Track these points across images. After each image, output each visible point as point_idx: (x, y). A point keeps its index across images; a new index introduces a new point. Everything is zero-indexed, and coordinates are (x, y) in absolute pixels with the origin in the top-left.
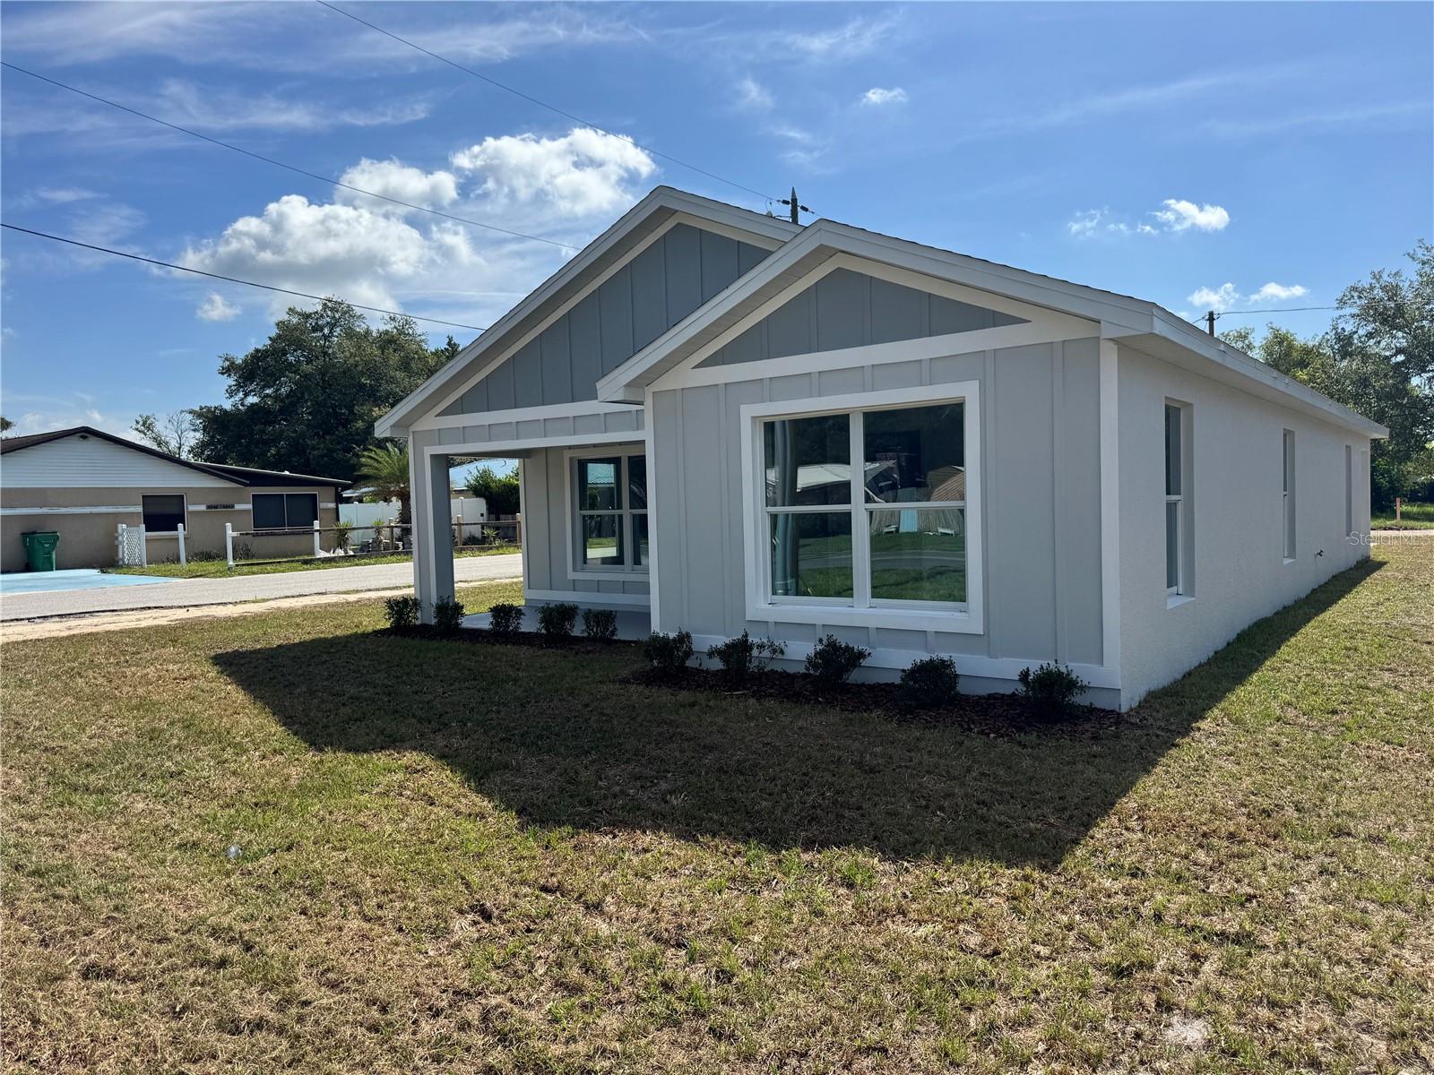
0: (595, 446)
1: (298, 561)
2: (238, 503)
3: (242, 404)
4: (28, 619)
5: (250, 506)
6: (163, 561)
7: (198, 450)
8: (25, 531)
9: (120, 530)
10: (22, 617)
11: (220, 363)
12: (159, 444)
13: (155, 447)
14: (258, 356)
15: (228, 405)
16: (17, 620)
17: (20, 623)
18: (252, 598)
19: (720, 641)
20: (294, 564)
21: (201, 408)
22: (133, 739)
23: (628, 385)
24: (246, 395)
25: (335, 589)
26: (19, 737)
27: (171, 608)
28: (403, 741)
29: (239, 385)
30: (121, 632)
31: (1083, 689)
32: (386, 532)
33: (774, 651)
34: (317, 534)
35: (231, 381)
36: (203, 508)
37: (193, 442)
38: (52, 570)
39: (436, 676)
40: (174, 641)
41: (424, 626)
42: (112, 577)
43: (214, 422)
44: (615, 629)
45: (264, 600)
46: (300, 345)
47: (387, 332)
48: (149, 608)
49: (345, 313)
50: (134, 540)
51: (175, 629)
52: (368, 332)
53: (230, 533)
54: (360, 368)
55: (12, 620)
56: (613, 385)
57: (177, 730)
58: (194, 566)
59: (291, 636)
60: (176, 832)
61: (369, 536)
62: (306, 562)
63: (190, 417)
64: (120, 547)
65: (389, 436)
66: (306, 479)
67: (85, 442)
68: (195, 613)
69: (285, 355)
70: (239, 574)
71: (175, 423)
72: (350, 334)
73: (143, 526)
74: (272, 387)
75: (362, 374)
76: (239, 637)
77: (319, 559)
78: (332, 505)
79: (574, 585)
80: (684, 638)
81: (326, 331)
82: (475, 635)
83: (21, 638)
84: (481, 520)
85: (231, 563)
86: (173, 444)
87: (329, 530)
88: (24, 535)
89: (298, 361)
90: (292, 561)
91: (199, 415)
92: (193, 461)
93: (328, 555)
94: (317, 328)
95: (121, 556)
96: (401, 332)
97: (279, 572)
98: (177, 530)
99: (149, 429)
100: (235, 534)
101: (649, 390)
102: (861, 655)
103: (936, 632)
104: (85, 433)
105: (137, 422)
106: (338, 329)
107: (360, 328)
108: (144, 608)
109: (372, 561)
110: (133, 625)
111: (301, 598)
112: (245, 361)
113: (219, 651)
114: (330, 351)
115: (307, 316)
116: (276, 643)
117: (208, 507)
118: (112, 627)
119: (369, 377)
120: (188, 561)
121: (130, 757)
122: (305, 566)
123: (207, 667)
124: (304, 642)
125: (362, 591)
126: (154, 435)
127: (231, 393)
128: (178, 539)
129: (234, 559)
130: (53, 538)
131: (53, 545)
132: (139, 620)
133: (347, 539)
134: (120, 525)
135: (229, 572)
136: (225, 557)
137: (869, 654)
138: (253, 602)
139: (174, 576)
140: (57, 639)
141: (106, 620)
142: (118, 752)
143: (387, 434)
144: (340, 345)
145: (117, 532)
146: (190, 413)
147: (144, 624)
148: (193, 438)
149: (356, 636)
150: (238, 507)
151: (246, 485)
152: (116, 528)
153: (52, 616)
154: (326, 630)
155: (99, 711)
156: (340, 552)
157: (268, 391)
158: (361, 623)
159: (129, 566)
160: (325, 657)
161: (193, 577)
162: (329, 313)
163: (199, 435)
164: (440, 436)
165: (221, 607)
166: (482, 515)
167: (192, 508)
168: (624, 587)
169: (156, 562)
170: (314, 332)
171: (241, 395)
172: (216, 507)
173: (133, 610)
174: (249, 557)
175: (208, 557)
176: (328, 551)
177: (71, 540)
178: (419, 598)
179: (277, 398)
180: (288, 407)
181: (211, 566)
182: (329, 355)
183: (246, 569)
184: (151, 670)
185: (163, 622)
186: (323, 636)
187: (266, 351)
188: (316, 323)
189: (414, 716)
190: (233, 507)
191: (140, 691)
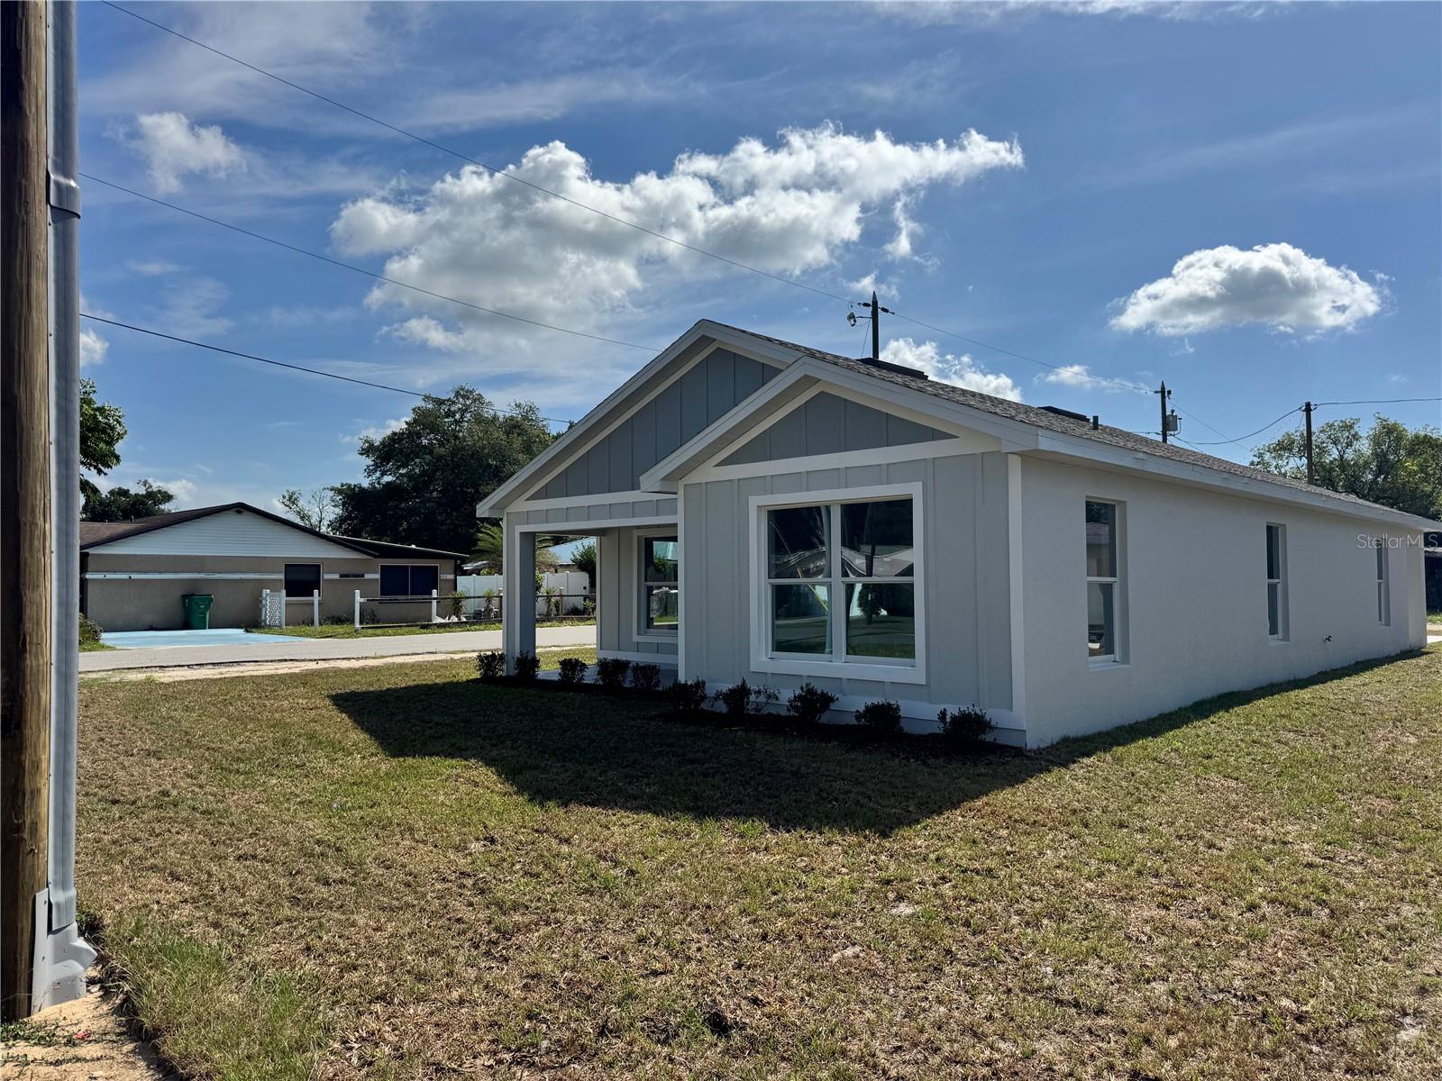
0: (658, 526)
1: (417, 626)
2: (367, 573)
3: (379, 483)
4: (188, 666)
5: (378, 576)
6: (299, 622)
7: (337, 524)
8: (186, 593)
9: (264, 595)
10: (183, 664)
11: (360, 444)
12: (302, 518)
13: (297, 520)
14: (395, 438)
15: (365, 483)
16: (179, 666)
17: (180, 668)
18: (373, 655)
19: (725, 687)
20: (414, 629)
21: (342, 485)
22: (270, 744)
23: (665, 479)
24: (382, 475)
25: (444, 650)
26: (188, 741)
27: (303, 660)
28: (467, 749)
29: (377, 466)
30: (263, 676)
31: (993, 728)
32: (495, 601)
33: (769, 697)
34: (434, 602)
35: (369, 461)
36: (336, 576)
37: (332, 517)
38: (205, 628)
39: (506, 711)
40: (305, 684)
41: (508, 677)
42: (255, 636)
43: (353, 498)
44: (659, 681)
45: (383, 657)
46: (434, 429)
47: (512, 418)
48: (286, 660)
49: (475, 400)
50: (276, 604)
51: (306, 675)
52: (495, 418)
53: (358, 599)
54: (486, 451)
55: (175, 666)
56: (651, 479)
57: (303, 741)
58: (325, 628)
59: (399, 682)
60: (298, 796)
61: (480, 605)
62: (423, 627)
63: (332, 493)
64: (264, 610)
65: (487, 516)
66: (430, 553)
67: (239, 516)
68: (322, 665)
69: (419, 438)
70: (364, 636)
71: (318, 499)
72: (479, 419)
73: (284, 592)
74: (407, 467)
75: (489, 455)
76: (358, 682)
77: (435, 624)
78: (451, 577)
79: (638, 647)
80: (700, 685)
81: (458, 416)
82: (547, 685)
83: (183, 679)
84: (584, 592)
85: (358, 625)
86: (314, 520)
87: (446, 599)
88: (184, 597)
89: (431, 444)
90: (412, 626)
91: (339, 492)
92: (331, 534)
93: (443, 621)
94: (449, 414)
95: (263, 618)
96: (525, 418)
97: (399, 635)
98: (313, 595)
99: (294, 503)
100: (363, 600)
101: (681, 484)
102: (831, 700)
103: (892, 683)
104: (240, 508)
105: (284, 497)
106: (468, 415)
107: (488, 413)
108: (281, 661)
109: (482, 627)
110: (273, 672)
111: (414, 657)
112: (383, 443)
113: (340, 692)
114: (461, 434)
115: (440, 402)
116: (386, 686)
117: (341, 576)
118: (255, 673)
119: (495, 459)
120: (320, 624)
121: (268, 754)
122: (422, 630)
123: (327, 702)
124: (410, 686)
125: (467, 651)
126: (298, 509)
127: (370, 472)
128: (313, 604)
129: (361, 623)
130: (208, 600)
131: (208, 607)
132: (277, 669)
133: (461, 607)
134: (264, 591)
135: (356, 634)
136: (353, 622)
137: (837, 699)
138: (373, 658)
139: (308, 636)
140: (212, 680)
141: (250, 668)
142: (260, 751)
143: (486, 515)
144: (469, 430)
145: (261, 596)
146: (332, 490)
147: (280, 672)
148: (332, 512)
149: (451, 684)
150: (367, 576)
151: (375, 557)
152: (261, 592)
153: (207, 664)
154: (430, 678)
155: (246, 727)
156: (454, 619)
157: (403, 471)
158: (458, 674)
159: (270, 626)
160: (423, 697)
161: (324, 637)
162: (461, 400)
163: (339, 511)
164: (528, 517)
165: (345, 661)
166: (585, 588)
167: (327, 576)
168: (658, 648)
169: (293, 624)
170: (447, 417)
171: (378, 474)
172: (348, 576)
173: (272, 661)
174: (374, 621)
175: (338, 620)
176: (444, 618)
177: (224, 602)
178: (505, 653)
179: (409, 476)
180: (420, 484)
181: (339, 629)
182: (459, 438)
183: (370, 631)
184: (285, 703)
185: (297, 671)
186: (425, 682)
187: (403, 434)
188: (449, 410)
189: (480, 736)
190: (363, 576)
191: (277, 715)
